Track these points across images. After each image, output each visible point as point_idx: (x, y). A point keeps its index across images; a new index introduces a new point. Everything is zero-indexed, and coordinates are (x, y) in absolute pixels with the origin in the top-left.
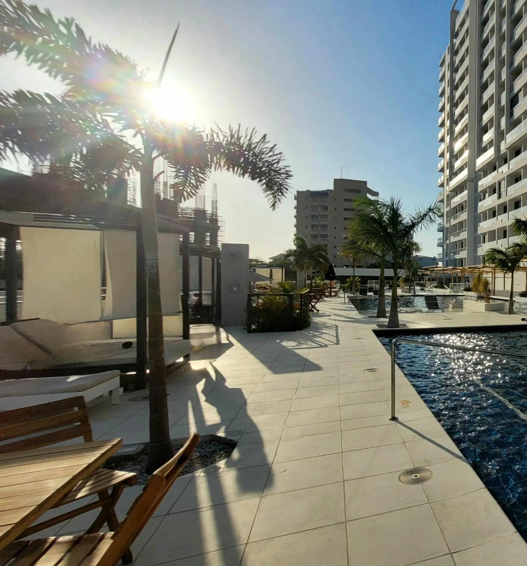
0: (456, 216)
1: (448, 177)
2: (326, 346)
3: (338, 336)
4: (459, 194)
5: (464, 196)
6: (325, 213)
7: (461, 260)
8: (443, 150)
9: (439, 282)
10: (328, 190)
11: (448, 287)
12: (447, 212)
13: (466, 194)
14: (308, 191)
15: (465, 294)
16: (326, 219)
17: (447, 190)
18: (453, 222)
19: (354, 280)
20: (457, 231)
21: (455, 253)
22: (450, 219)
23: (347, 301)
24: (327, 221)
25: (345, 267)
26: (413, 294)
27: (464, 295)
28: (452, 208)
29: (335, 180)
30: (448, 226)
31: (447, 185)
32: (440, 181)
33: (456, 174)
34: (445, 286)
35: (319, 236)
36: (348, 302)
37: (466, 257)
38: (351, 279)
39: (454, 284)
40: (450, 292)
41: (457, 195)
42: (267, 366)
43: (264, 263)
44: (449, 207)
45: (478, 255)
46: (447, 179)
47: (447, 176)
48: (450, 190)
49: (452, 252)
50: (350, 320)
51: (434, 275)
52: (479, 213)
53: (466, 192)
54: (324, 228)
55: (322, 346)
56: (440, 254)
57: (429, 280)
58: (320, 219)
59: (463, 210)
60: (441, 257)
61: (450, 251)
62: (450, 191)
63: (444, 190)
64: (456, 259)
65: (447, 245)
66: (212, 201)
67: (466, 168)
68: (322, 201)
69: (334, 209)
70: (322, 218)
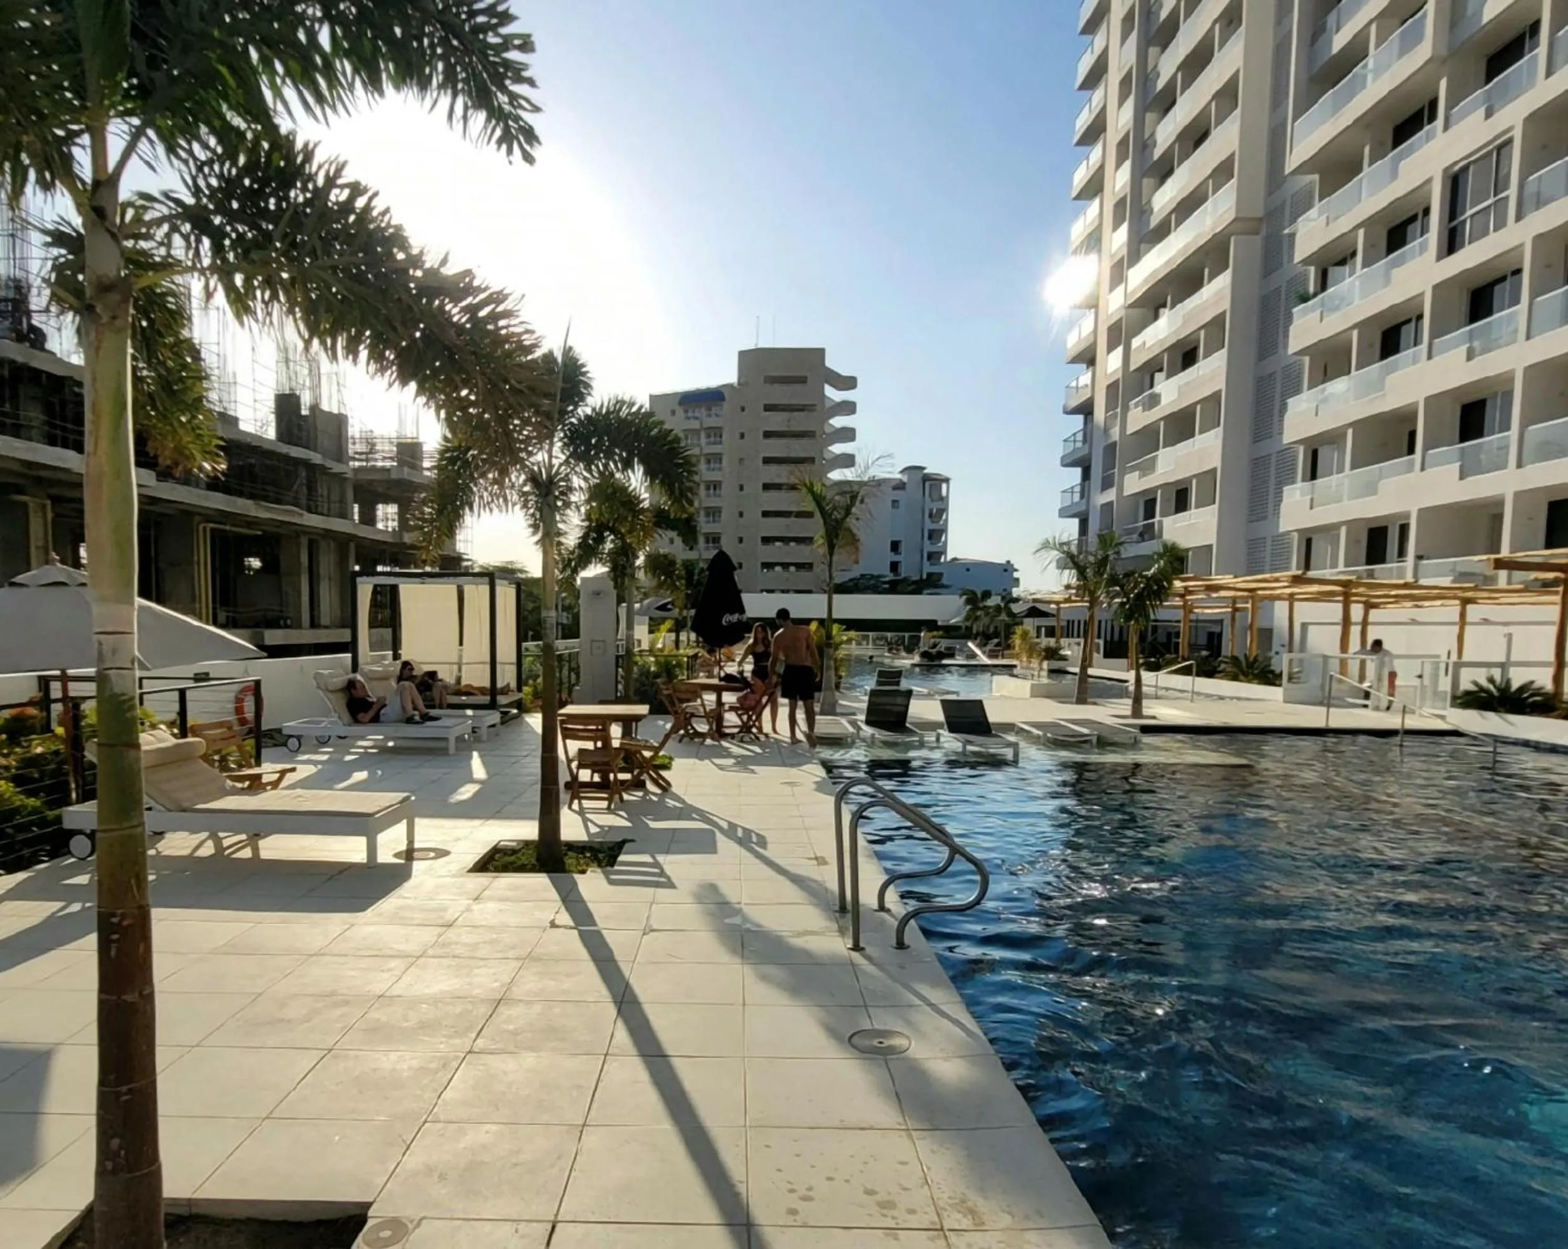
4: (1177, 301)
5: (1211, 297)
6: (717, 449)
10: (723, 386)
12: (1112, 387)
16: (718, 466)
18: (1141, 419)
20: (1161, 451)
24: (720, 469)
29: (743, 355)
30: (1116, 437)
35: (702, 513)
37: (1211, 539)
45: (1284, 527)
46: (1117, 265)
47: (1115, 253)
52: (1296, 354)
54: (715, 489)
58: (703, 465)
59: (1195, 360)
61: (1119, 528)
65: (1107, 506)
68: (709, 416)
69: (738, 436)
70: (709, 462)
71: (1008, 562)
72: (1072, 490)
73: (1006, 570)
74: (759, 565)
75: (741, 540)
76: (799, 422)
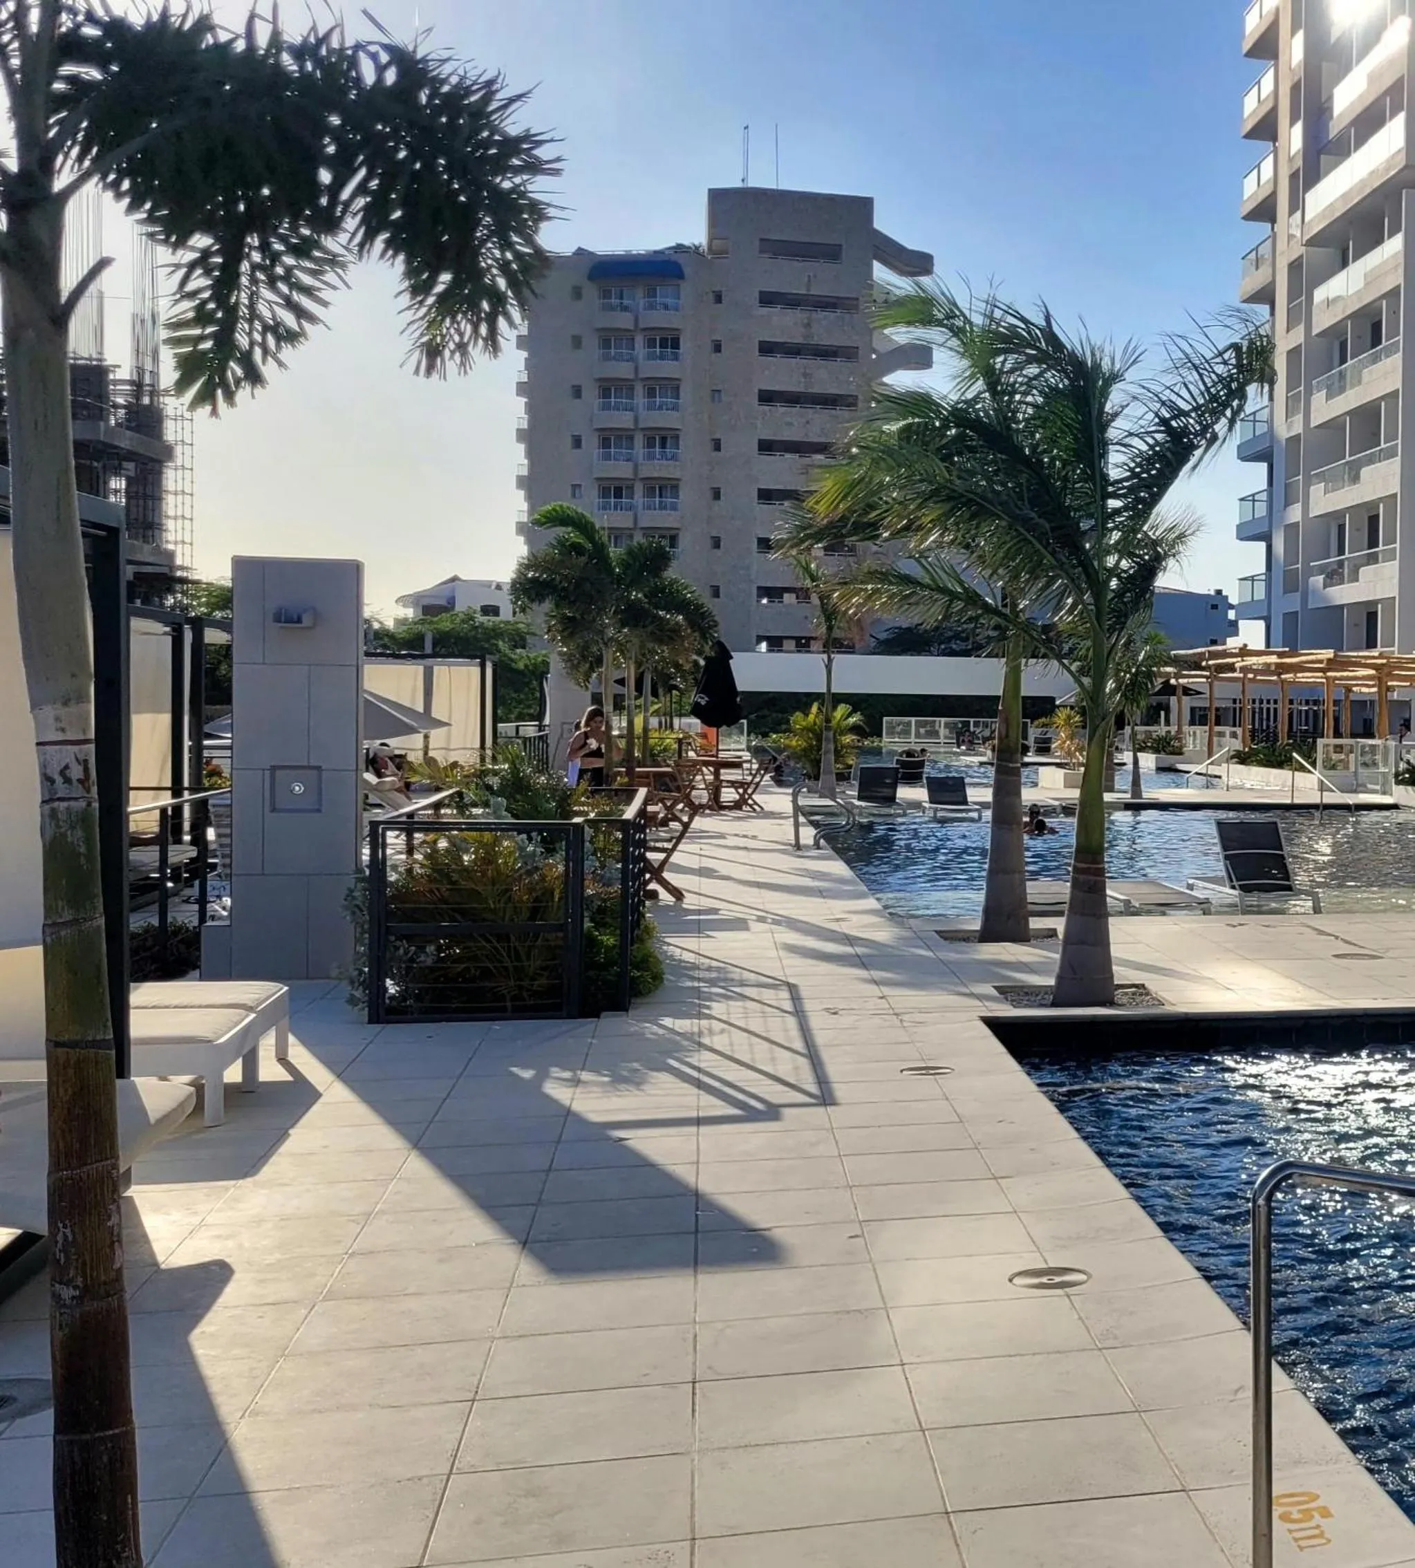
0: (1342, 375)
1: (1299, 163)
2: (772, 1112)
3: (816, 1051)
4: (1361, 253)
5: (1385, 263)
6: (667, 369)
7: (1369, 615)
8: (1271, 18)
9: (1253, 731)
10: (679, 248)
11: (1310, 755)
12: (1293, 353)
13: (1395, 256)
14: (580, 252)
15: (1402, 802)
16: (671, 402)
17: (1291, 237)
18: (1325, 408)
19: (828, 720)
20: (1348, 458)
21: (1334, 576)
22: (1309, 393)
23: (808, 834)
24: (675, 408)
25: (763, 646)
26: (1127, 797)
27: (1395, 807)
28: (1317, 335)
29: (718, 197)
30: (1298, 428)
31: (1292, 212)
32: (1252, 189)
33: (1342, 149)
34: (1295, 754)
35: (639, 489)
36: (811, 842)
37: (1396, 595)
38: (811, 717)
39: (1336, 746)
40: (1322, 788)
41: (1344, 264)
42: (510, 1231)
43: (376, 626)
44: (1301, 328)
46: (1294, 177)
47: (1291, 160)
48: (1306, 237)
49: (1321, 570)
50: (849, 950)
51: (1224, 693)
53: (1394, 246)
54: (663, 446)
55: (750, 1115)
56: (1252, 579)
57: (1199, 717)
58: (640, 399)
59: (1376, 340)
60: (1260, 594)
61: (1306, 563)
62: (1311, 243)
63: (1274, 237)
64: (1341, 607)
65: (1292, 529)
66: (135, 316)
67: (1394, 114)
68: (652, 307)
69: (709, 346)
70: (651, 393)
71: (1219, 592)
72: (1253, 498)
73: (1215, 607)
74: (755, 591)
75: (716, 543)
76: (826, 328)
